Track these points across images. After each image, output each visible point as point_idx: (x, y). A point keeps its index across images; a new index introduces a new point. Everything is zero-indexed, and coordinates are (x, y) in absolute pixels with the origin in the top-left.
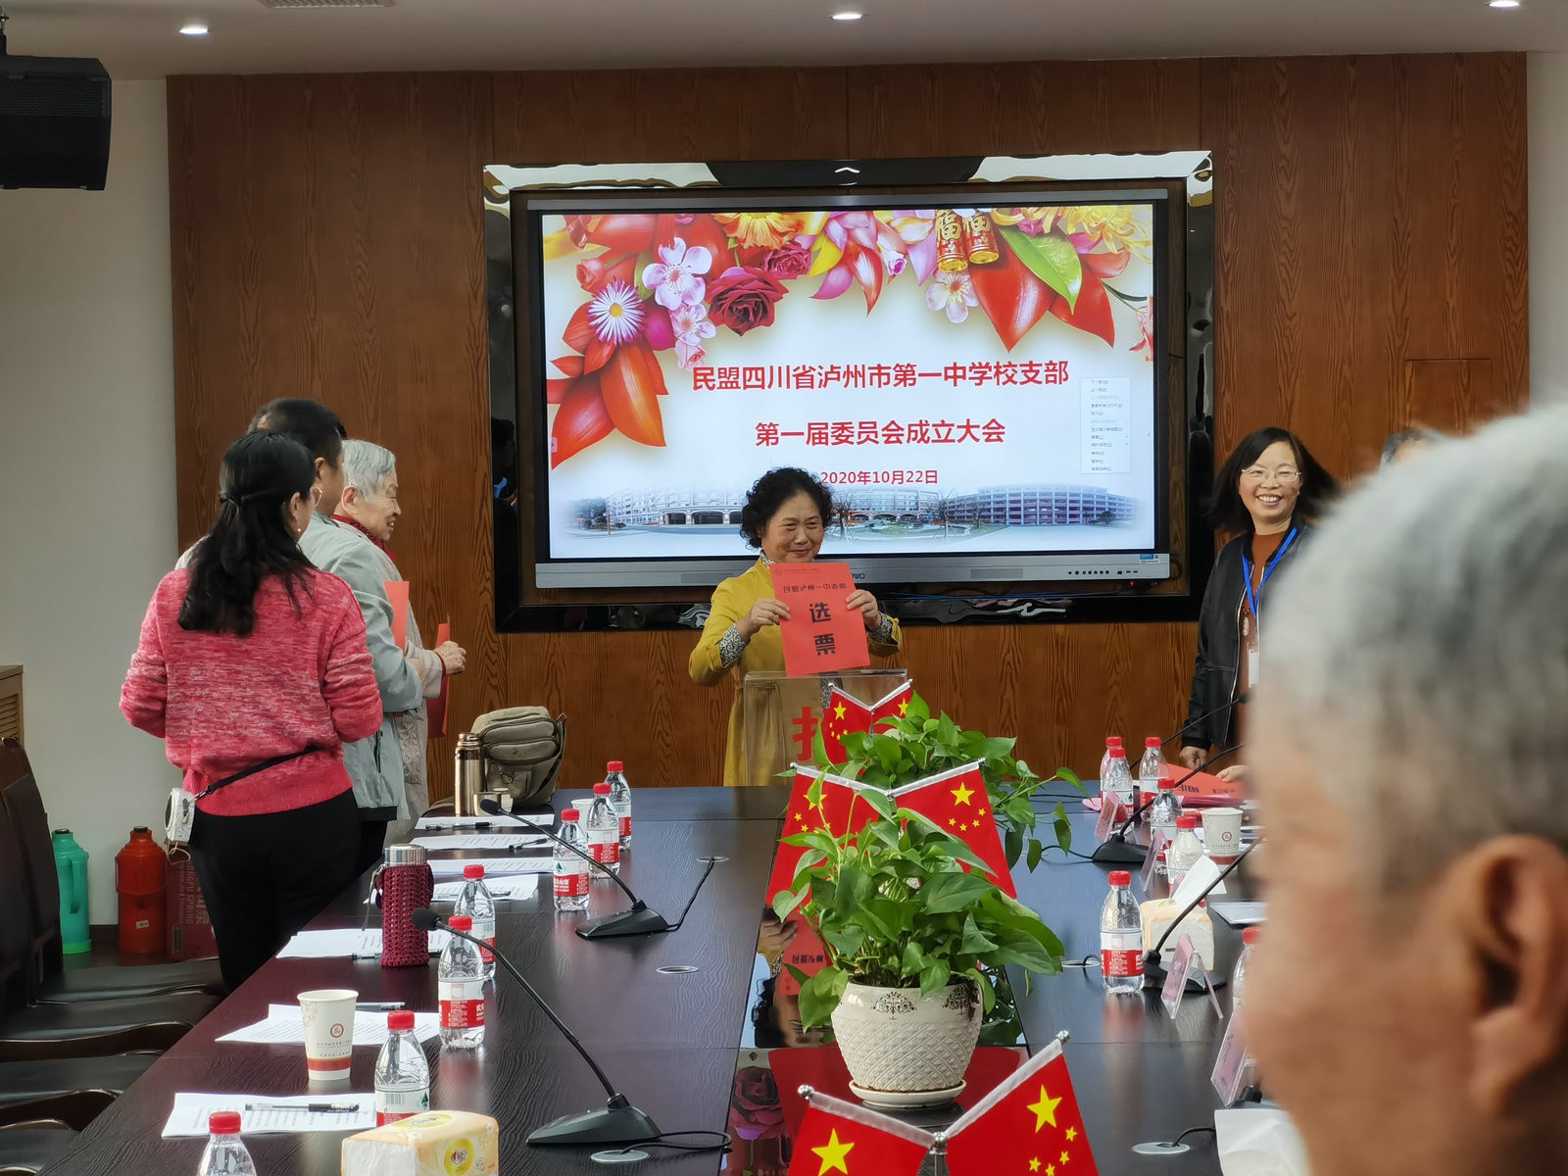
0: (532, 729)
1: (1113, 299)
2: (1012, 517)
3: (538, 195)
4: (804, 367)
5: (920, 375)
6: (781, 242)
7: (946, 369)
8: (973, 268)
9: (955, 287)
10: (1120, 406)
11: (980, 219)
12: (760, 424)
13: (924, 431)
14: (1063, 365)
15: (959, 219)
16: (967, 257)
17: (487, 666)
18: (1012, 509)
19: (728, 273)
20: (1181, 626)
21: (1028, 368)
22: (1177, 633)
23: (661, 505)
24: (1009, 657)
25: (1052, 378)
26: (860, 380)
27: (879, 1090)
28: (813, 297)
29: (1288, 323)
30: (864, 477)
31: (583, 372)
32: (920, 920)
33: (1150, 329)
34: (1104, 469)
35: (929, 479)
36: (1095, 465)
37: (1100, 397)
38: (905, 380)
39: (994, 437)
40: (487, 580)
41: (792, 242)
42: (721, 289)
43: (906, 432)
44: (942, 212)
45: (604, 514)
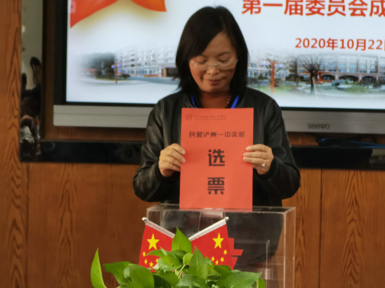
17: (13, 190)
30: (332, 43)
43: (369, 7)
45: (113, 66)
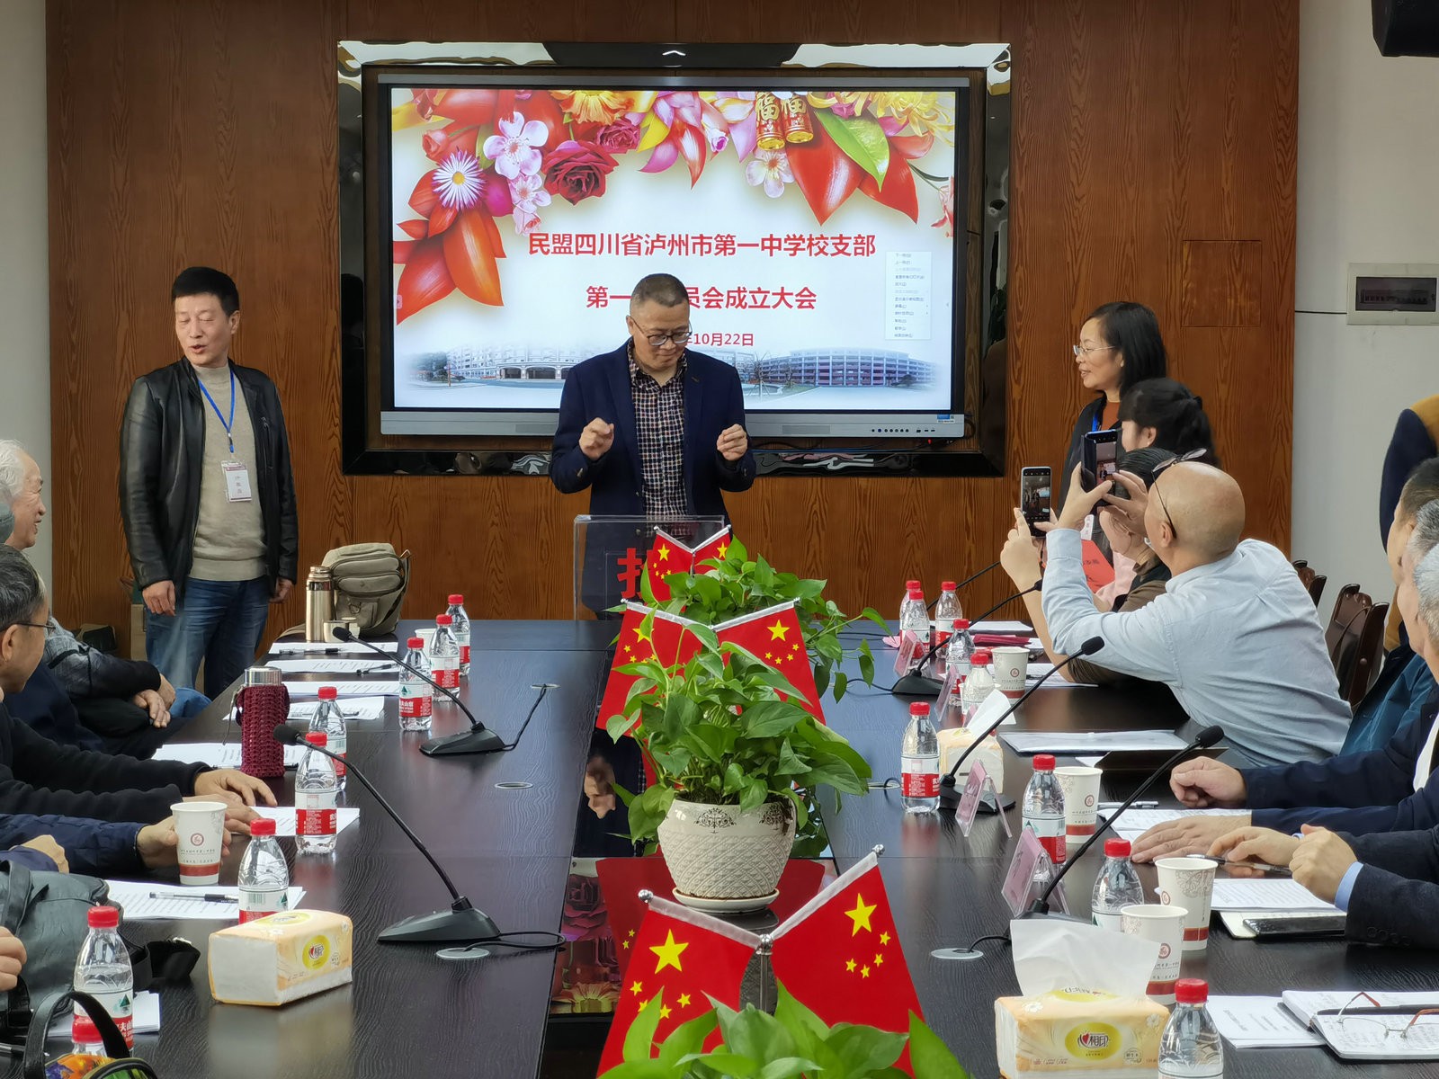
0: (377, 564)
1: (917, 180)
2: (821, 378)
3: (388, 70)
4: (632, 235)
5: (739, 245)
6: (612, 118)
7: (763, 240)
8: (789, 147)
9: (773, 164)
10: (922, 277)
11: (796, 101)
12: (591, 288)
13: (742, 296)
14: (871, 239)
15: (777, 101)
16: (784, 136)
17: (335, 507)
18: (821, 371)
19: (563, 146)
20: (973, 481)
21: (838, 241)
22: (969, 486)
23: (498, 360)
24: (816, 507)
25: (859, 251)
26: (683, 248)
27: (700, 897)
28: (642, 170)
29: (1076, 203)
31: (427, 235)
32: (740, 744)
33: (951, 208)
34: (907, 335)
35: (746, 342)
36: (899, 332)
37: (904, 269)
38: (725, 249)
39: (806, 304)
40: (335, 426)
41: (623, 118)
42: (556, 160)
43: (725, 298)
44: (761, 94)
45: (445, 368)
